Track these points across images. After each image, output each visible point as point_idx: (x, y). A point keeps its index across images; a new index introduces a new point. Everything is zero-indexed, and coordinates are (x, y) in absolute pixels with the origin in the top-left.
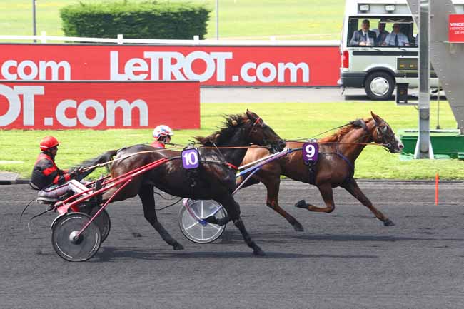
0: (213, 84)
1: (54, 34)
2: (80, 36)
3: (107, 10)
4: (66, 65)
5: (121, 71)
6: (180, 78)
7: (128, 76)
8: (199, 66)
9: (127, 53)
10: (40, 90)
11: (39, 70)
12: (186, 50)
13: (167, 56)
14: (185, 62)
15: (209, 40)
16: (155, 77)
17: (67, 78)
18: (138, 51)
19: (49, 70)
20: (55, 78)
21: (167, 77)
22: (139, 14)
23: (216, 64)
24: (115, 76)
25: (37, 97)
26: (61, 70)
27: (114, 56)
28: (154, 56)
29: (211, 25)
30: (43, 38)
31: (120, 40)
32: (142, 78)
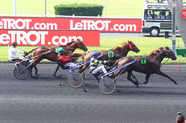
0: (104, 31)
1: (52, 14)
2: (61, 15)
3: (69, 7)
4: (55, 25)
5: (74, 26)
6: (93, 29)
7: (76, 28)
8: (100, 25)
9: (76, 21)
10: (47, 33)
11: (47, 26)
12: (95, 20)
13: (89, 22)
14: (95, 24)
15: (103, 16)
16: (85, 29)
17: (56, 29)
18: (79, 20)
19: (50, 26)
20: (52, 29)
21: (89, 29)
22: (80, 8)
23: (105, 25)
24: (72, 28)
25: (46, 35)
26: (54, 26)
27: (72, 22)
28: (85, 22)
29: (104, 12)
30: (48, 16)
31: (74, 16)
32: (81, 29)
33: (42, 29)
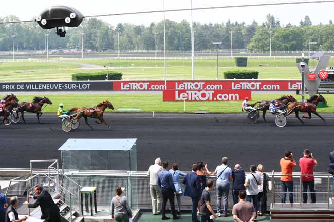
0: (256, 90)
1: (222, 79)
2: (228, 78)
3: (234, 73)
4: (221, 86)
5: (234, 87)
6: (248, 88)
7: (236, 88)
8: (253, 86)
9: (236, 83)
10: (213, 92)
11: (215, 87)
12: (250, 82)
13: (245, 83)
14: (250, 85)
15: (259, 80)
16: (242, 88)
17: (222, 88)
18: (238, 82)
19: (217, 87)
20: (219, 89)
21: (245, 88)
22: (241, 73)
23: (257, 85)
24: (233, 88)
25: (213, 93)
26: (220, 87)
27: (233, 83)
28: (242, 83)
29: (259, 76)
30: (220, 79)
31: (235, 80)
32: (239, 88)
33: (212, 89)
